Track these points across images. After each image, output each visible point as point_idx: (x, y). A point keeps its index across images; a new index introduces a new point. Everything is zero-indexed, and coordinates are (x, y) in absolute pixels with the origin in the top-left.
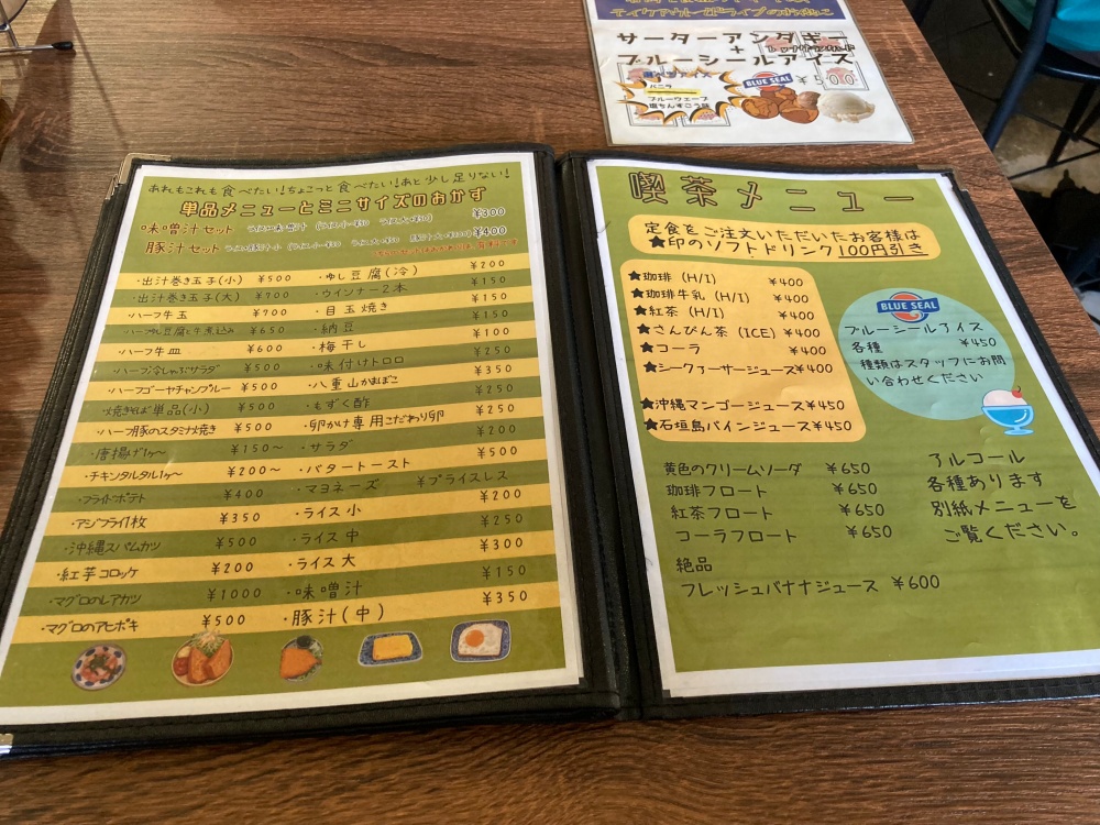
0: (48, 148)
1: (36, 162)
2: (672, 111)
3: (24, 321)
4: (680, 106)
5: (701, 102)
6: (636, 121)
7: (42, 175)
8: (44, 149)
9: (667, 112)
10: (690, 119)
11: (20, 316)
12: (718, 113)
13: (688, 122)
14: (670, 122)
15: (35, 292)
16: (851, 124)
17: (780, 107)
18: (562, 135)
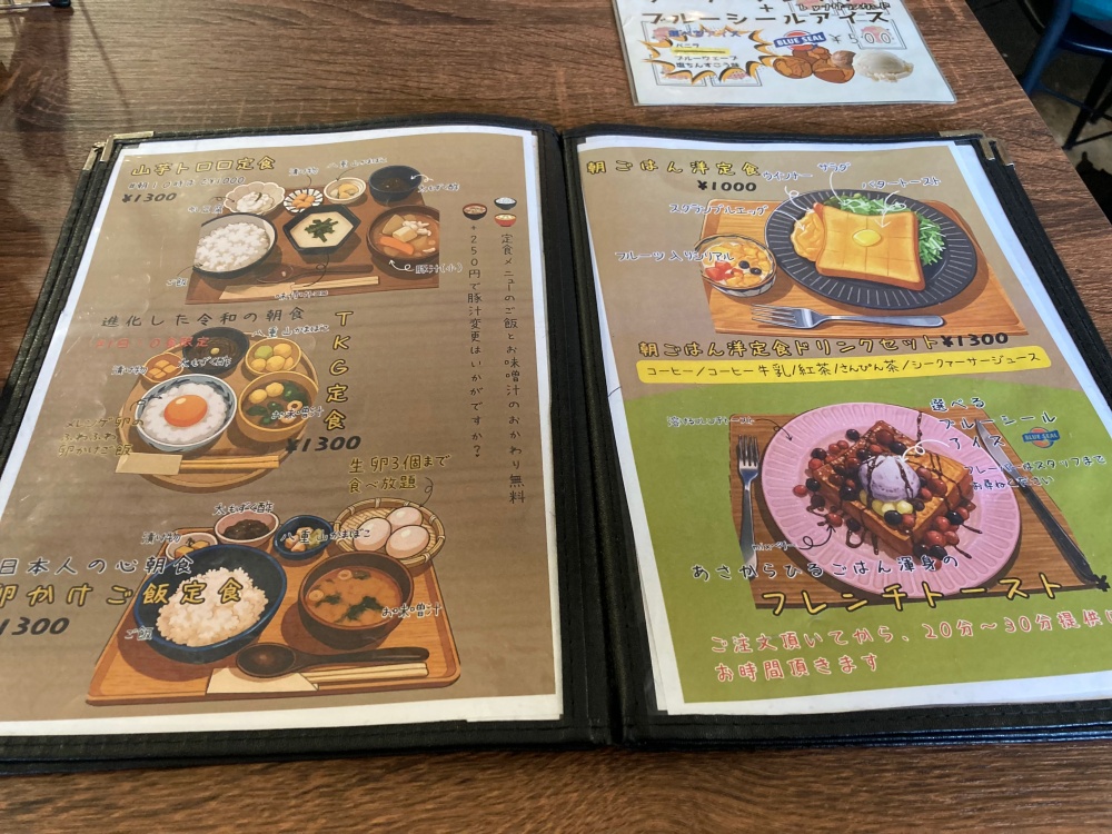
0: (45, 108)
1: (32, 121)
2: (699, 70)
3: (21, 284)
4: (708, 65)
5: (730, 61)
6: (662, 81)
7: (40, 134)
8: (40, 108)
9: (695, 71)
10: (720, 79)
11: (16, 280)
12: (748, 73)
13: (717, 82)
14: (698, 82)
15: (32, 255)
16: (889, 84)
17: (814, 67)
18: (585, 94)
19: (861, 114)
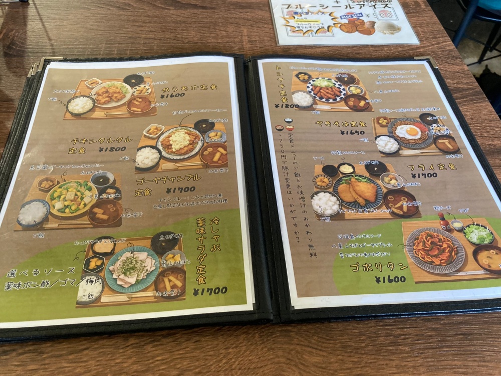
0: (16, 47)
1: (10, 53)
2: (307, 30)
3: (5, 125)
4: (311, 27)
5: (321, 26)
6: (290, 34)
7: (13, 59)
9: (305, 30)
10: (316, 33)
12: (329, 31)
13: (314, 35)
14: (306, 35)
16: (391, 36)
17: (358, 28)
18: (256, 41)
19: (378, 49)
